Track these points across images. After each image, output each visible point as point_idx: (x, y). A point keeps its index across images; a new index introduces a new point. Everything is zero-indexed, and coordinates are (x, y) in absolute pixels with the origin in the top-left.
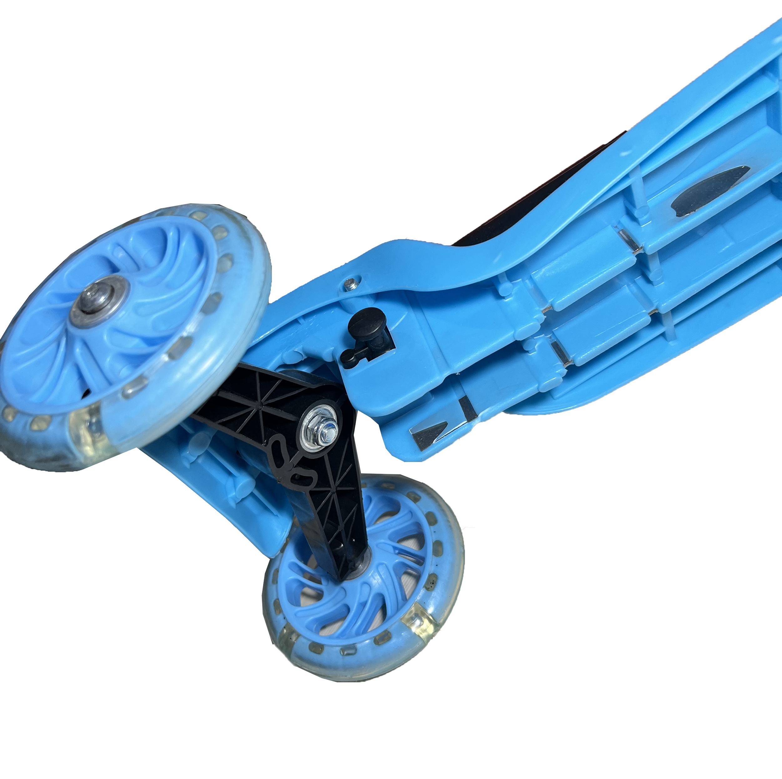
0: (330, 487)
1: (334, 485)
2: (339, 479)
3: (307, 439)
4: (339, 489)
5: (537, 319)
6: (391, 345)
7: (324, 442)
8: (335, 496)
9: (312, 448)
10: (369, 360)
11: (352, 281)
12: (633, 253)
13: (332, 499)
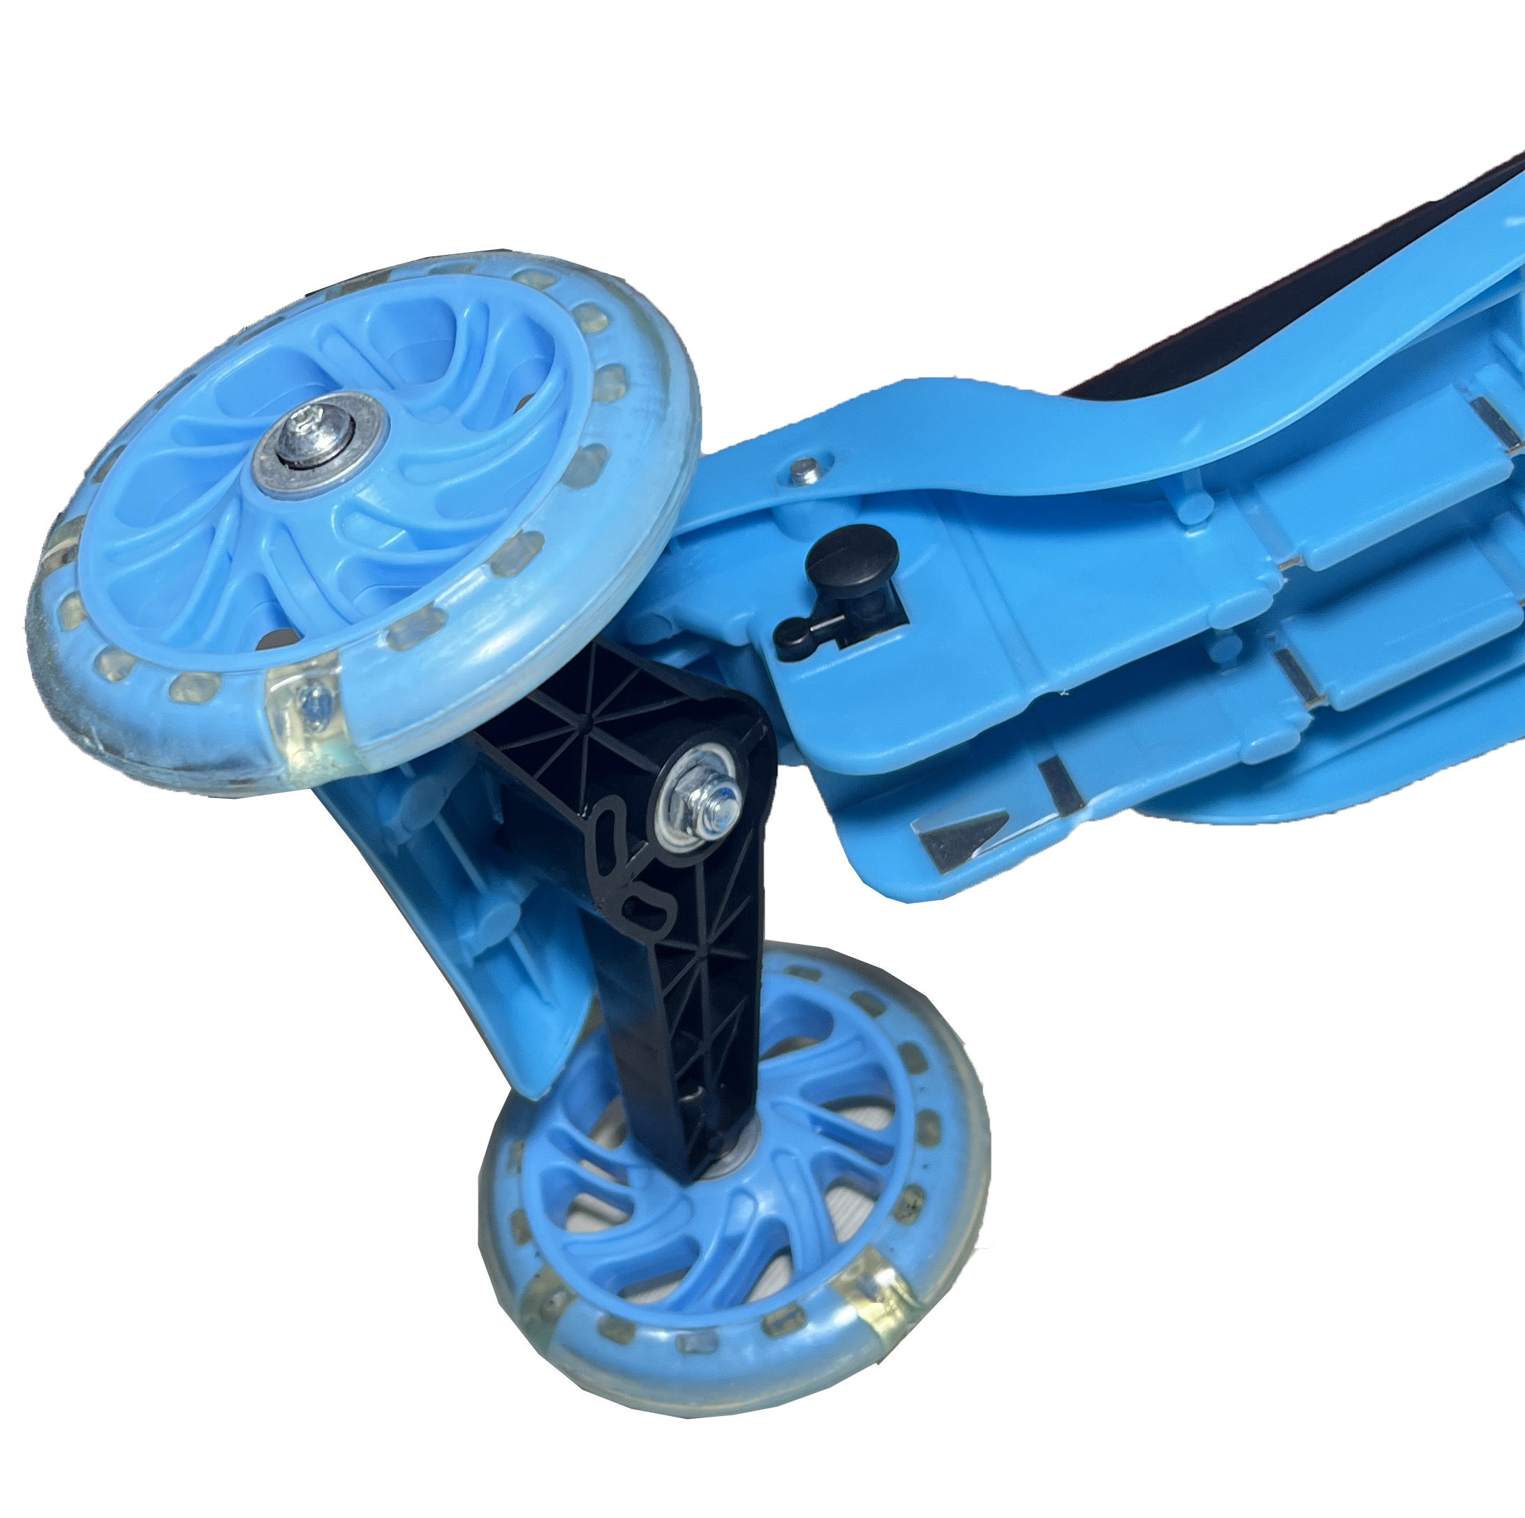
0: (696, 941)
1: (706, 937)
2: (719, 926)
3: (669, 819)
4: (717, 952)
5: (1265, 584)
6: (894, 616)
7: (707, 830)
8: (703, 968)
9: (675, 842)
10: (842, 646)
11: (811, 464)
12: (1507, 452)
13: (697, 972)
